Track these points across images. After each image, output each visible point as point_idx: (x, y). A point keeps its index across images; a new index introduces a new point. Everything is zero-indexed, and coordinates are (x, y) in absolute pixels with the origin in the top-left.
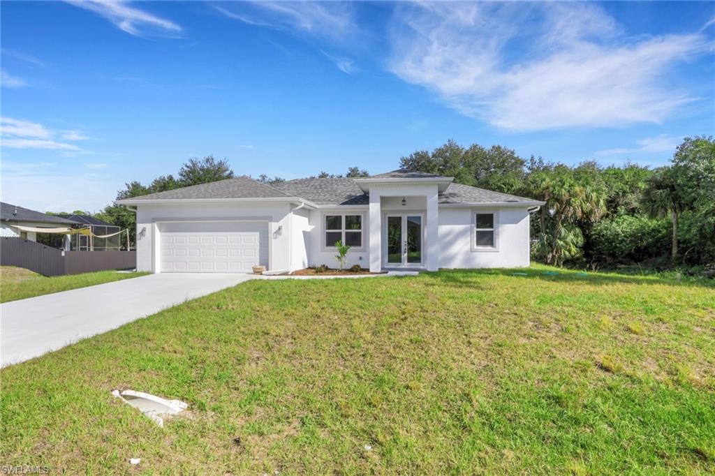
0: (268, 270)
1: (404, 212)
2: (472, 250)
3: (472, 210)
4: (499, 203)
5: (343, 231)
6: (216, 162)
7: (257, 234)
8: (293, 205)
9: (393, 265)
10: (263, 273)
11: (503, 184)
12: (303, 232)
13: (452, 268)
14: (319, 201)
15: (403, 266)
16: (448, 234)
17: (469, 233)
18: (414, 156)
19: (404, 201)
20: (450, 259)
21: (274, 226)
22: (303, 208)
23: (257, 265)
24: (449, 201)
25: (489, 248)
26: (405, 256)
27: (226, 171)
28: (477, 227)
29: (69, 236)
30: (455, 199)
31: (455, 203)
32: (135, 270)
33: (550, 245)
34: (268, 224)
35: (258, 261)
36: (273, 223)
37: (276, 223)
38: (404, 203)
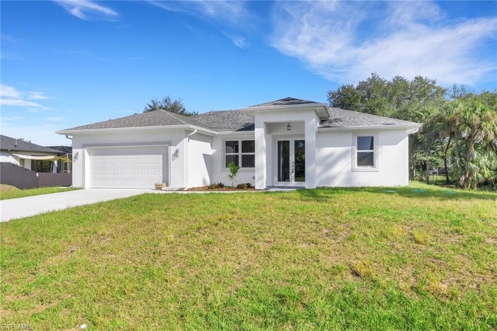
0: (167, 186)
1: (292, 136)
2: (353, 171)
3: (353, 134)
4: (377, 126)
5: (240, 154)
6: (172, 102)
7: (161, 156)
8: (188, 131)
9: (282, 184)
10: (163, 188)
11: (423, 112)
12: (203, 154)
13: (334, 187)
14: (216, 128)
15: (291, 185)
16: (330, 155)
17: (350, 154)
18: (341, 90)
19: (289, 126)
20: (332, 179)
21: (172, 150)
22: (197, 133)
23: (160, 182)
24: (331, 125)
25: (369, 168)
26: (292, 175)
27: (180, 109)
28: (358, 149)
29: (56, 162)
30: (337, 124)
31: (337, 127)
32: (71, 186)
33: (463, 168)
34: (168, 148)
35: (162, 179)
36: (172, 147)
37: (174, 147)
38: (289, 128)
